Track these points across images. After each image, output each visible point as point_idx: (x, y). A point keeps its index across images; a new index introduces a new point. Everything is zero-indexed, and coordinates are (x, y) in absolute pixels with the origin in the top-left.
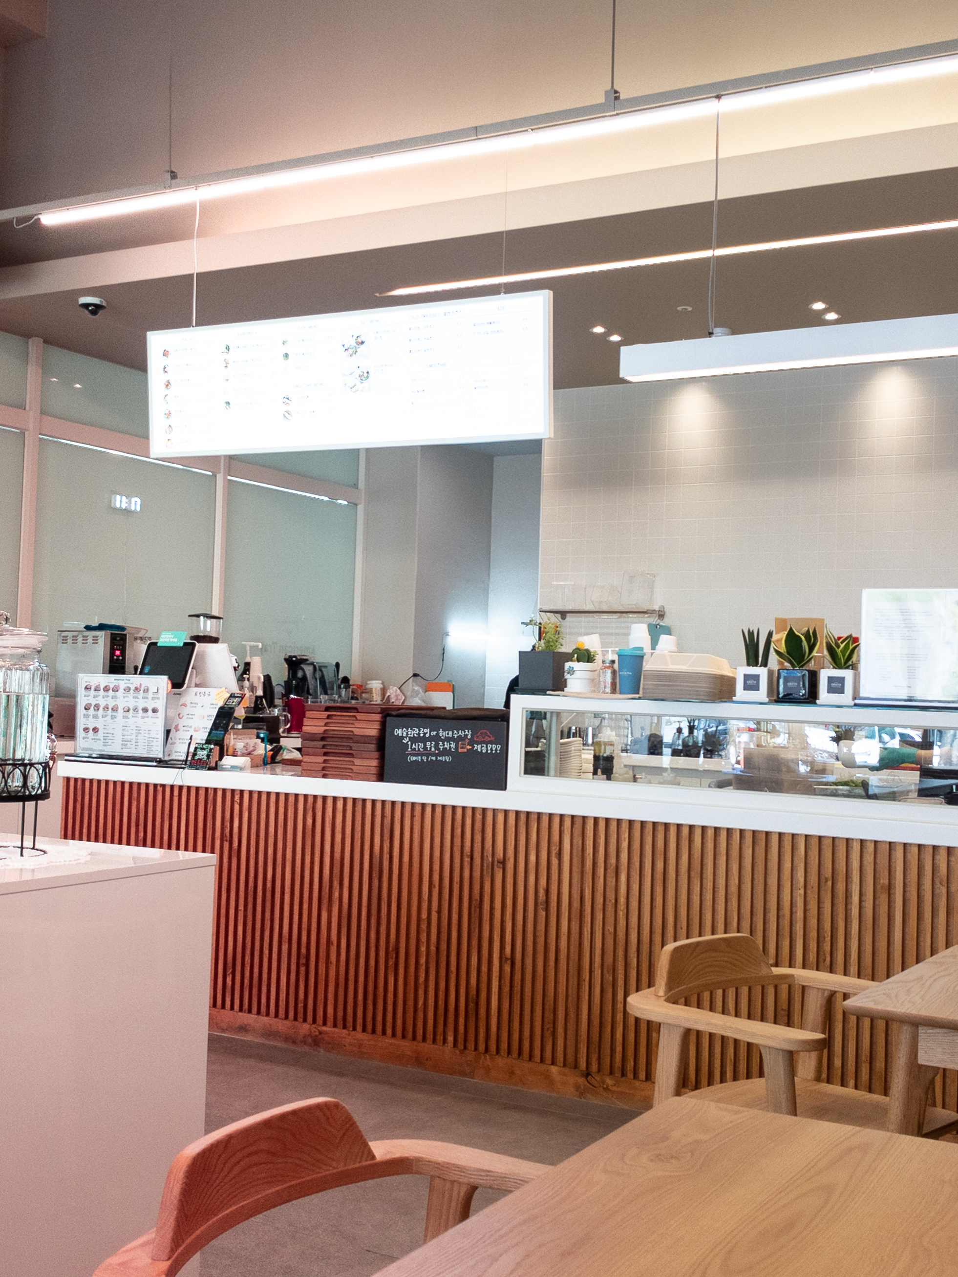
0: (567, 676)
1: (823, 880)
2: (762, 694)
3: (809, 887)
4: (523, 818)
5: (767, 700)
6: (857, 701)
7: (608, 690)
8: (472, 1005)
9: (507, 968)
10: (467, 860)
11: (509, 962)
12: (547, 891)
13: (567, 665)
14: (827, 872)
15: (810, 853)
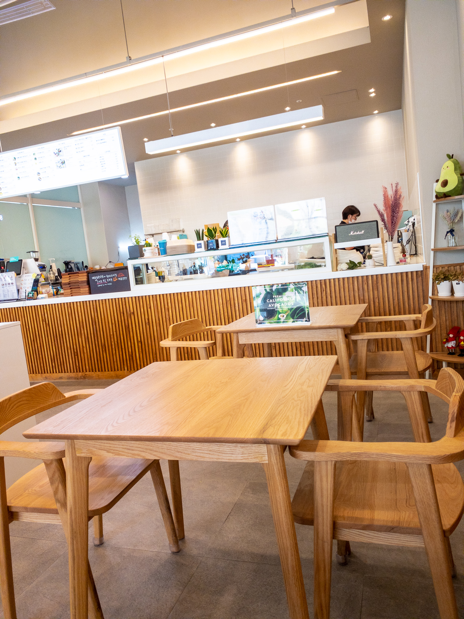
0: (144, 252)
1: (227, 301)
2: (203, 249)
3: (224, 304)
4: (137, 298)
5: (205, 250)
6: (230, 247)
7: (158, 254)
8: (131, 357)
9: (140, 344)
10: (122, 314)
11: (140, 342)
12: (148, 319)
13: (143, 249)
14: (228, 299)
15: (223, 294)
